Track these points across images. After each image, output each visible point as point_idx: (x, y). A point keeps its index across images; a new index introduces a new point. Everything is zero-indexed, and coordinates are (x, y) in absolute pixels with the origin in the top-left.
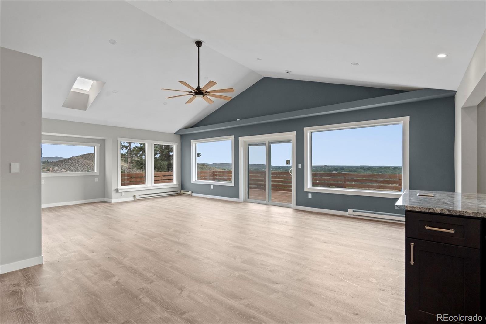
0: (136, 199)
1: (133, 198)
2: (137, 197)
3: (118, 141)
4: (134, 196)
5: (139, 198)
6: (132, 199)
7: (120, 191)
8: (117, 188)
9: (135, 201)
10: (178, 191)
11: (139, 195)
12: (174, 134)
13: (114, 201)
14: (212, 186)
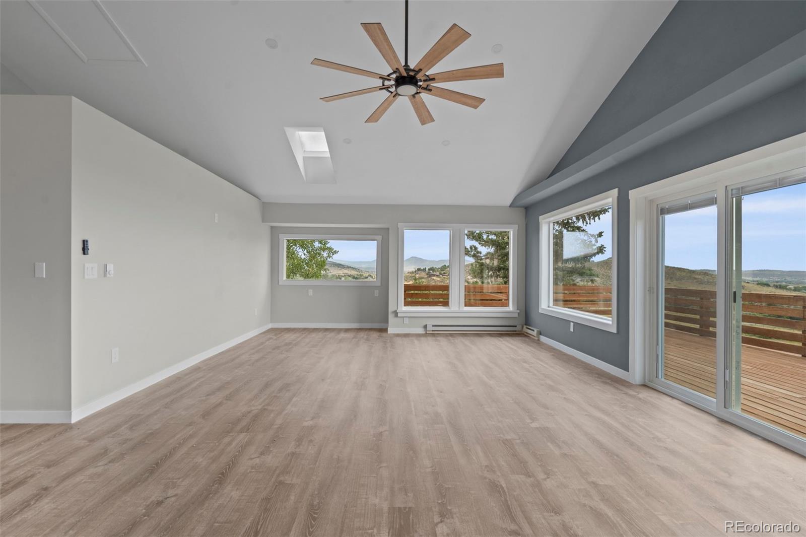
0: (428, 332)
1: (423, 329)
2: (430, 328)
3: (398, 228)
4: (425, 327)
5: (433, 331)
6: (421, 331)
7: (399, 315)
8: (395, 309)
9: (426, 335)
10: (516, 326)
11: (433, 326)
12: (510, 206)
13: (391, 330)
14: (572, 324)
